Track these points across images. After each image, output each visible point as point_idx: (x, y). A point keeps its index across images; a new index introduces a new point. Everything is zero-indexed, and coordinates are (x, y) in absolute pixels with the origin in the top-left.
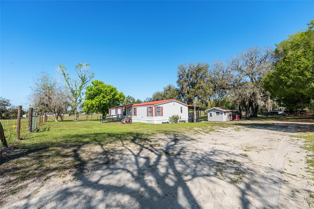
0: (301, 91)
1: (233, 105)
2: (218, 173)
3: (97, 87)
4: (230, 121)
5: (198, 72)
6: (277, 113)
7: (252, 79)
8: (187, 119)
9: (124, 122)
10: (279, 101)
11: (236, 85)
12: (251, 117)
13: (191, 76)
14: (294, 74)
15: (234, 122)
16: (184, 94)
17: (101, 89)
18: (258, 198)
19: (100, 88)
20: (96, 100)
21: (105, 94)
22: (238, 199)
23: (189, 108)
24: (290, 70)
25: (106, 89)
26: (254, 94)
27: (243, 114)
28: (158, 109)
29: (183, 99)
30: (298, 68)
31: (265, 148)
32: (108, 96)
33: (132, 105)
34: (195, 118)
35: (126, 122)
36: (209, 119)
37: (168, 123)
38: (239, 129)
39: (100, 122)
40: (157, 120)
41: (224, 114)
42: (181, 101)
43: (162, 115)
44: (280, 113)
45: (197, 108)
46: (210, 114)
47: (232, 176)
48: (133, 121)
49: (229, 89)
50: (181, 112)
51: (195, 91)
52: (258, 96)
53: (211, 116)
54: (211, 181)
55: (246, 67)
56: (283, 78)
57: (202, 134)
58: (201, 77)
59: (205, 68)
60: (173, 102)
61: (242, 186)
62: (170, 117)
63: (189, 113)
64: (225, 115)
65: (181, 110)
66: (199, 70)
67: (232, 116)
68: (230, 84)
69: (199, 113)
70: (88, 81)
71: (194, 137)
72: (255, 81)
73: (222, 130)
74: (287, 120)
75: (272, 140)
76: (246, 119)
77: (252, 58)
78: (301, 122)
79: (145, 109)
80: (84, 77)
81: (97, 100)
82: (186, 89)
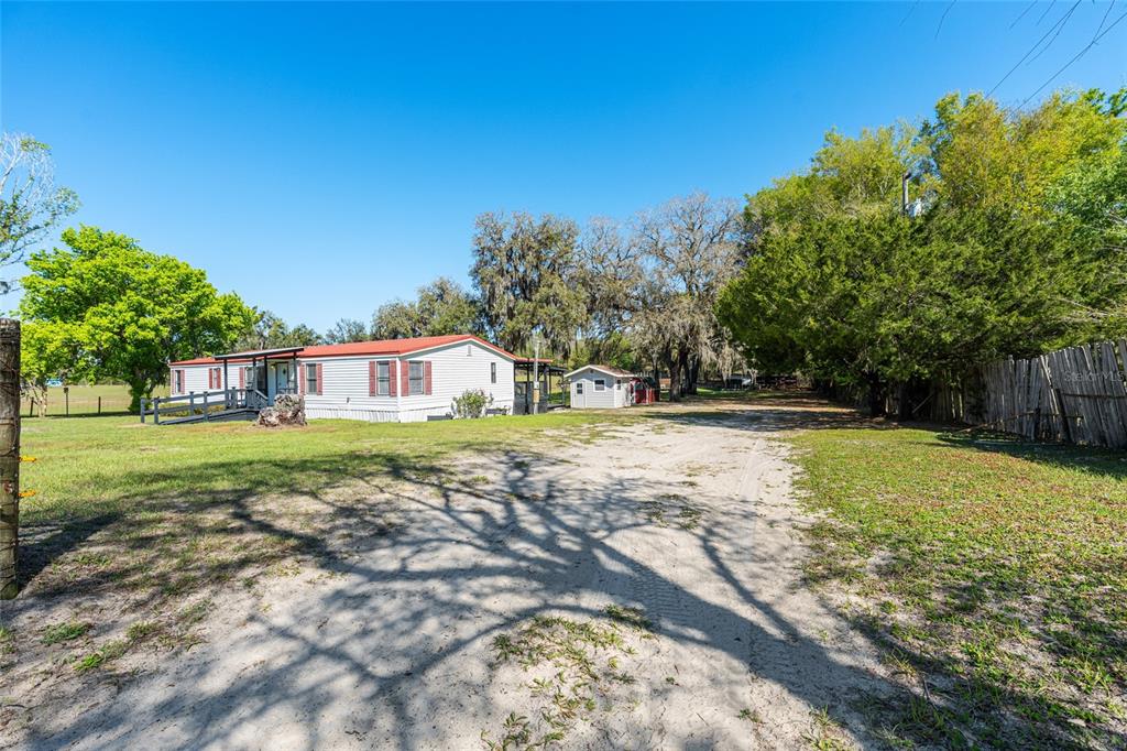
0: (791, 333)
1: (639, 359)
2: (654, 519)
3: (98, 260)
4: (633, 405)
5: (545, 244)
6: (741, 381)
7: (689, 287)
8: (511, 404)
9: (273, 419)
10: (746, 353)
11: (649, 300)
12: (683, 393)
13: (523, 257)
14: (781, 292)
15: (643, 410)
16: (497, 316)
17: (126, 276)
18: (726, 542)
19: (116, 266)
20: (95, 320)
21: (143, 296)
22: (699, 549)
23: (518, 365)
24: (773, 280)
25: (151, 273)
26: (693, 331)
27: (662, 386)
28: (415, 372)
29: (491, 335)
30: (788, 278)
31: (724, 467)
32: (162, 305)
33: (298, 353)
34: (536, 400)
35: (282, 419)
36: (575, 401)
37: (449, 417)
38: (661, 428)
39: (143, 421)
40: (409, 409)
41: (616, 386)
42: (486, 340)
43: (429, 391)
44: (746, 382)
45: (543, 368)
46: (579, 385)
47: (681, 520)
48: (309, 415)
49: (633, 310)
50: (494, 380)
51: (535, 308)
52: (703, 337)
53: (580, 392)
54: (647, 532)
55: (679, 247)
56: (759, 297)
57: (575, 446)
58: (552, 265)
59: (566, 237)
60: (467, 346)
61: (700, 531)
62: (455, 399)
63: (517, 385)
64: (619, 388)
65: (493, 374)
66: (547, 241)
67: (637, 391)
68: (635, 293)
69: (545, 382)
70: (37, 227)
71: (562, 456)
72: (697, 294)
73: (624, 432)
74: (761, 400)
75: (734, 450)
76: (671, 401)
77: (693, 225)
78: (785, 405)
79: (360, 367)
80: (10, 202)
81: (105, 322)
82: (506, 299)
